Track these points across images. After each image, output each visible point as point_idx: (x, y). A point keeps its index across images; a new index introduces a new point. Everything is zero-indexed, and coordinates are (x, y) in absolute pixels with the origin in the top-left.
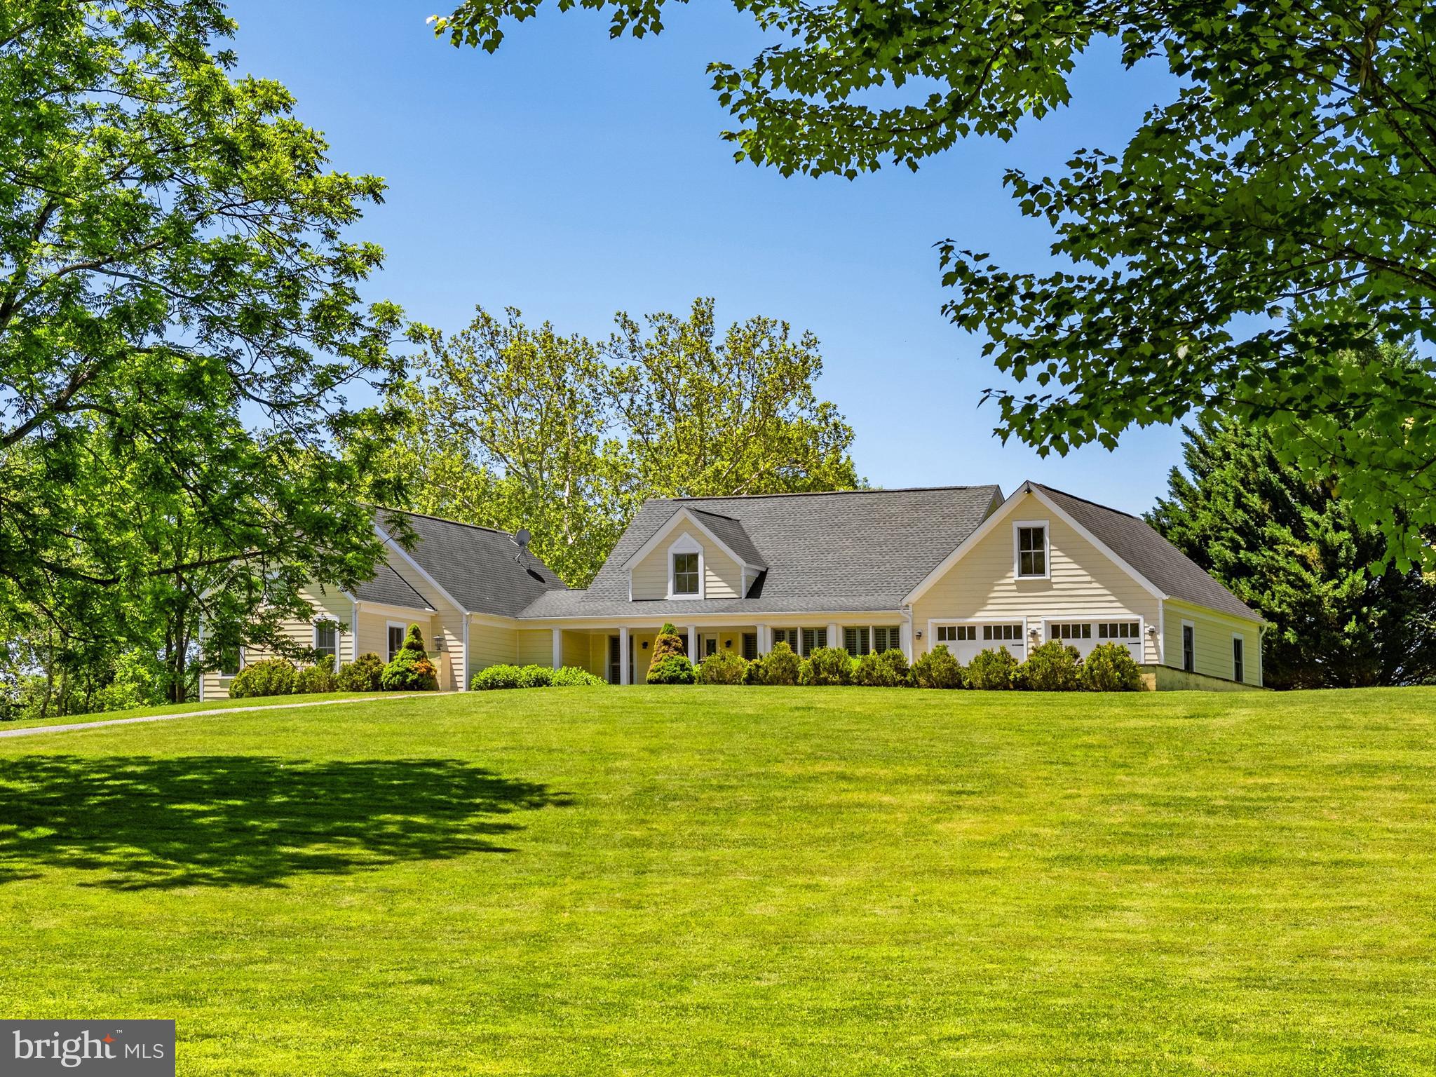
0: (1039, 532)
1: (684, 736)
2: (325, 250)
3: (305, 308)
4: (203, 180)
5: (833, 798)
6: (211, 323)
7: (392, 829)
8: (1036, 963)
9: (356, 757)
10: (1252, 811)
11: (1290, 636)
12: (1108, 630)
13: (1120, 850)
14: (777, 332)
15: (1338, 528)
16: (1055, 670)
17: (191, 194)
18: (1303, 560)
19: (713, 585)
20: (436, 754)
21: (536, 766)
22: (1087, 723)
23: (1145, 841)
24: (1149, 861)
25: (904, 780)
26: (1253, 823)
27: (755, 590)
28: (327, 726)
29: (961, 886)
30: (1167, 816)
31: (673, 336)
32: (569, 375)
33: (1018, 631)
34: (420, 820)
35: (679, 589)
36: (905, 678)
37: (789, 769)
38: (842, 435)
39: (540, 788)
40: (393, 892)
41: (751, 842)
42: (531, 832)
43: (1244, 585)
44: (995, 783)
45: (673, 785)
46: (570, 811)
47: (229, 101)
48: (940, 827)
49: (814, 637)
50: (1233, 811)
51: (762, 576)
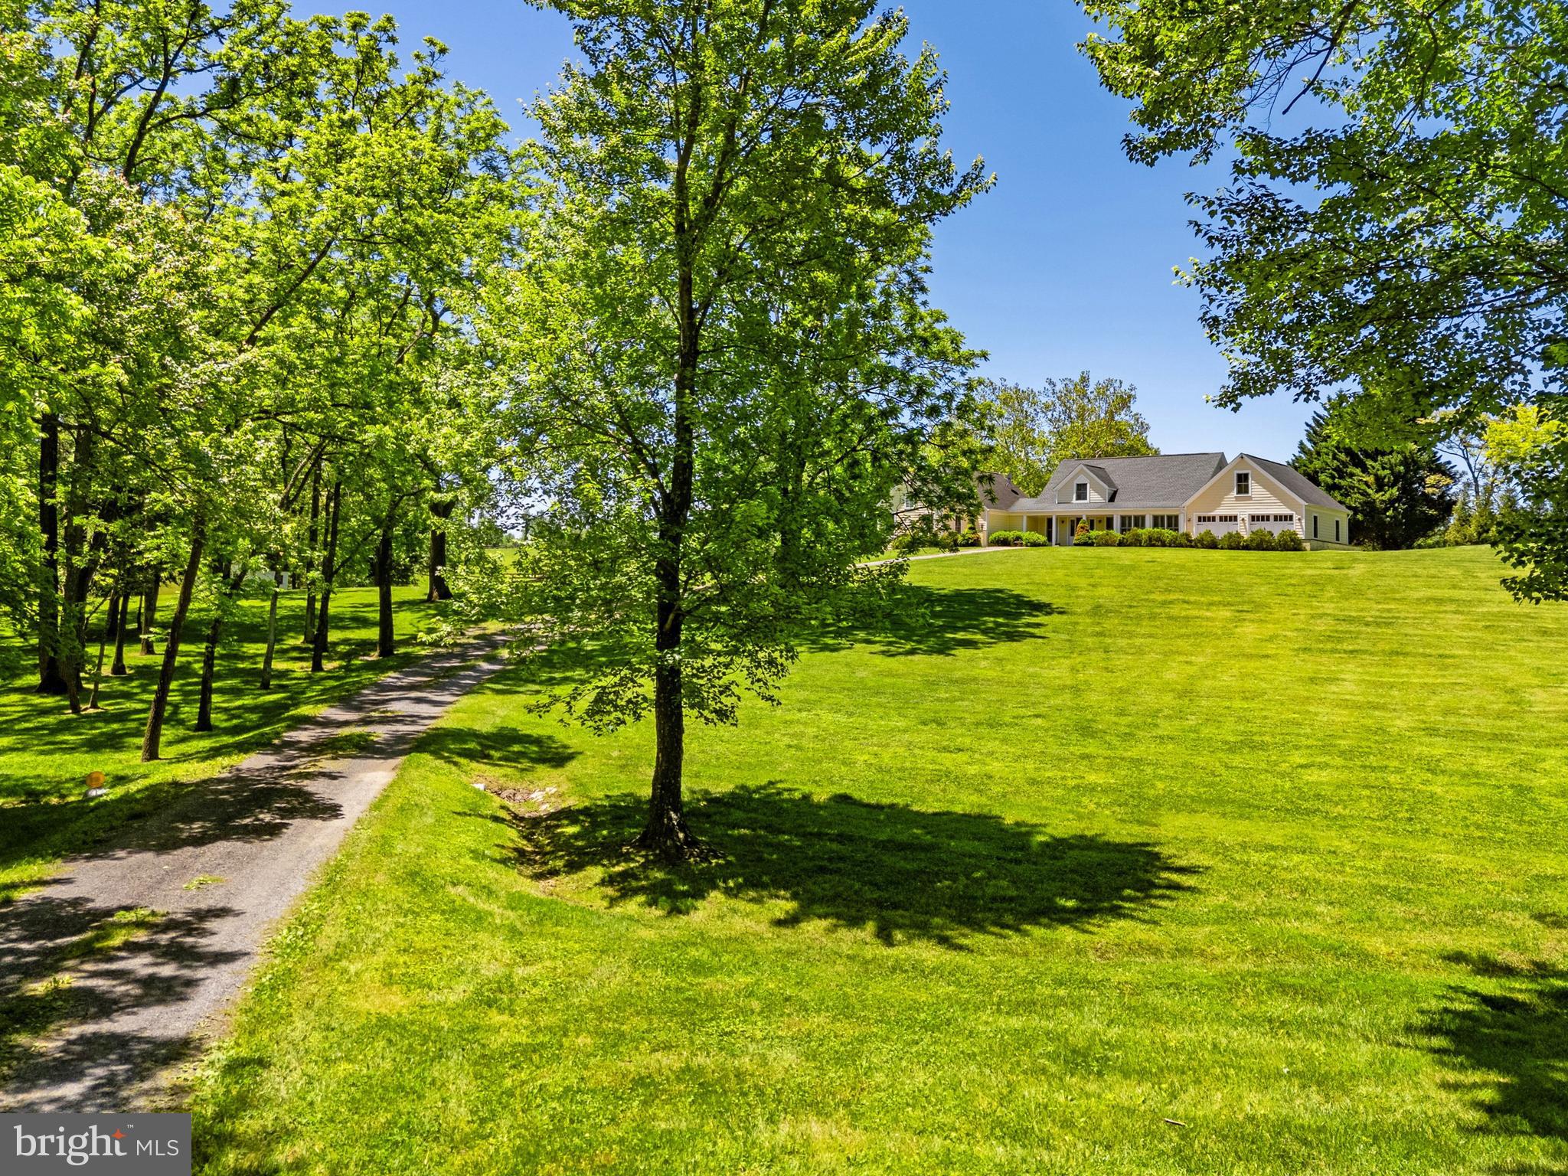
0: (1246, 476)
1: (1104, 577)
2: (962, 380)
3: (954, 404)
4: (912, 353)
5: (1184, 613)
6: (915, 413)
7: (991, 625)
8: (1316, 714)
9: (964, 587)
10: (1388, 625)
11: (1360, 517)
12: (1279, 518)
13: (1329, 646)
14: (1117, 384)
15: (1384, 468)
16: (1262, 541)
17: (908, 360)
18: (1366, 483)
19: (1093, 496)
20: (998, 585)
21: (1043, 593)
22: (1287, 571)
23: (1340, 640)
24: (1345, 652)
25: (1211, 604)
26: (1390, 631)
27: (1112, 499)
28: (946, 570)
29: (1258, 664)
30: (1344, 627)
31: (1071, 387)
32: (1025, 406)
33: (1235, 518)
34: (1001, 620)
35: (1078, 498)
36: (1189, 543)
37: (1160, 597)
38: (1145, 427)
39: (1049, 605)
40: (1001, 660)
41: (1151, 636)
42: (1050, 628)
43: (1336, 494)
44: (1258, 606)
45: (1108, 604)
46: (1065, 617)
47: (922, 319)
48: (1238, 630)
49: (1140, 521)
50: (1378, 625)
51: (1115, 493)
